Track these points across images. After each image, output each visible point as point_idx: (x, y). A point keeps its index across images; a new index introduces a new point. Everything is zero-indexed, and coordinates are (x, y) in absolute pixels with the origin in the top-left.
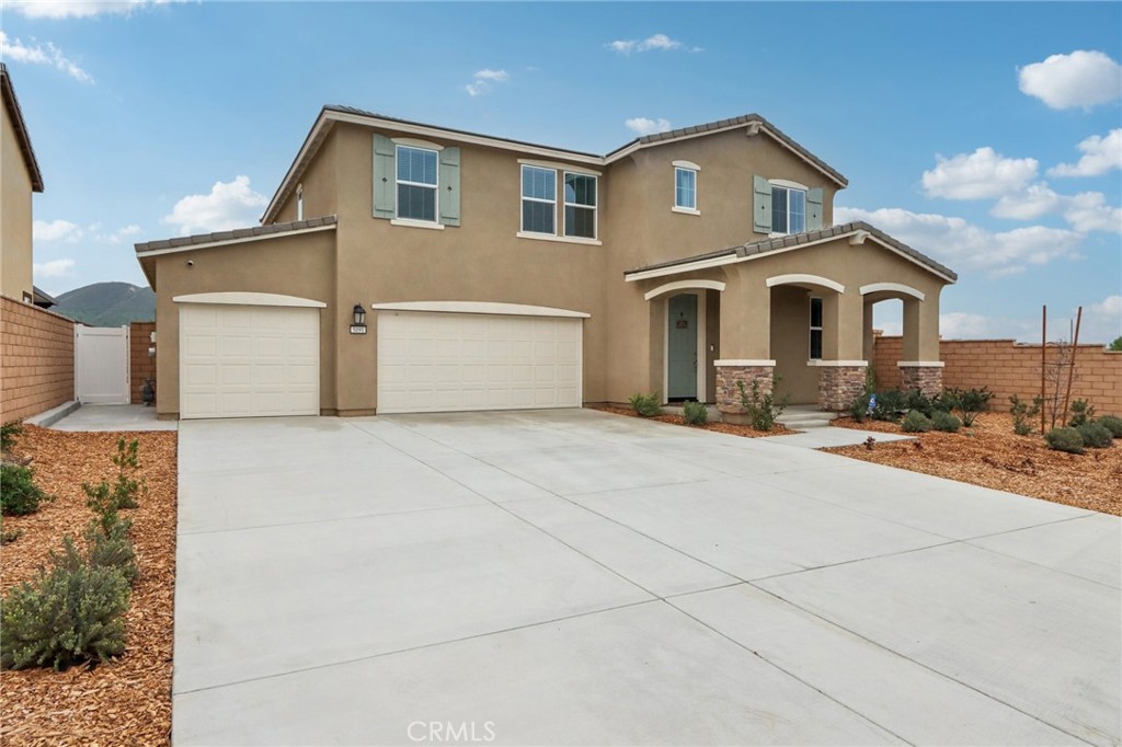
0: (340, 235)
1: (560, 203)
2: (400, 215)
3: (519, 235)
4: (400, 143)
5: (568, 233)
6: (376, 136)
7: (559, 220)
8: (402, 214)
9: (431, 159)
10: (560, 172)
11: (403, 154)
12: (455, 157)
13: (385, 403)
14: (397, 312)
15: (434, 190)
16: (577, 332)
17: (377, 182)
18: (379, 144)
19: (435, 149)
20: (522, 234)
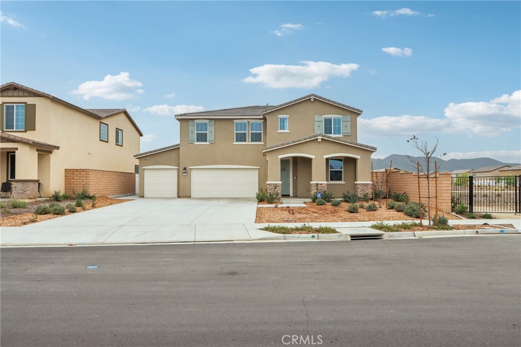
0: (180, 148)
1: (249, 132)
2: (197, 141)
3: (234, 143)
4: (197, 121)
5: (252, 141)
6: (190, 121)
7: (249, 137)
8: (198, 141)
9: (206, 124)
10: (249, 122)
11: (198, 124)
12: (213, 122)
13: (193, 195)
14: (197, 169)
15: (207, 133)
16: (257, 173)
17: (190, 133)
18: (191, 123)
19: (207, 121)
20: (235, 143)
